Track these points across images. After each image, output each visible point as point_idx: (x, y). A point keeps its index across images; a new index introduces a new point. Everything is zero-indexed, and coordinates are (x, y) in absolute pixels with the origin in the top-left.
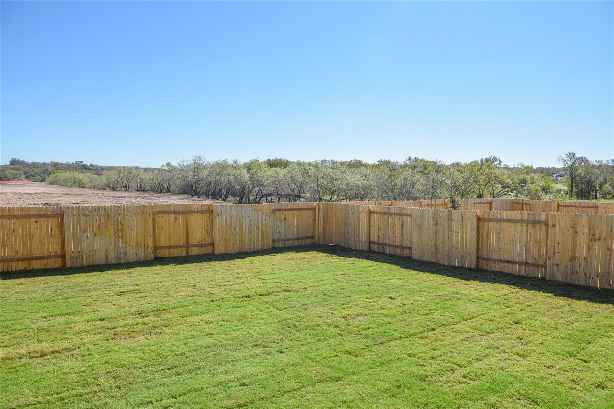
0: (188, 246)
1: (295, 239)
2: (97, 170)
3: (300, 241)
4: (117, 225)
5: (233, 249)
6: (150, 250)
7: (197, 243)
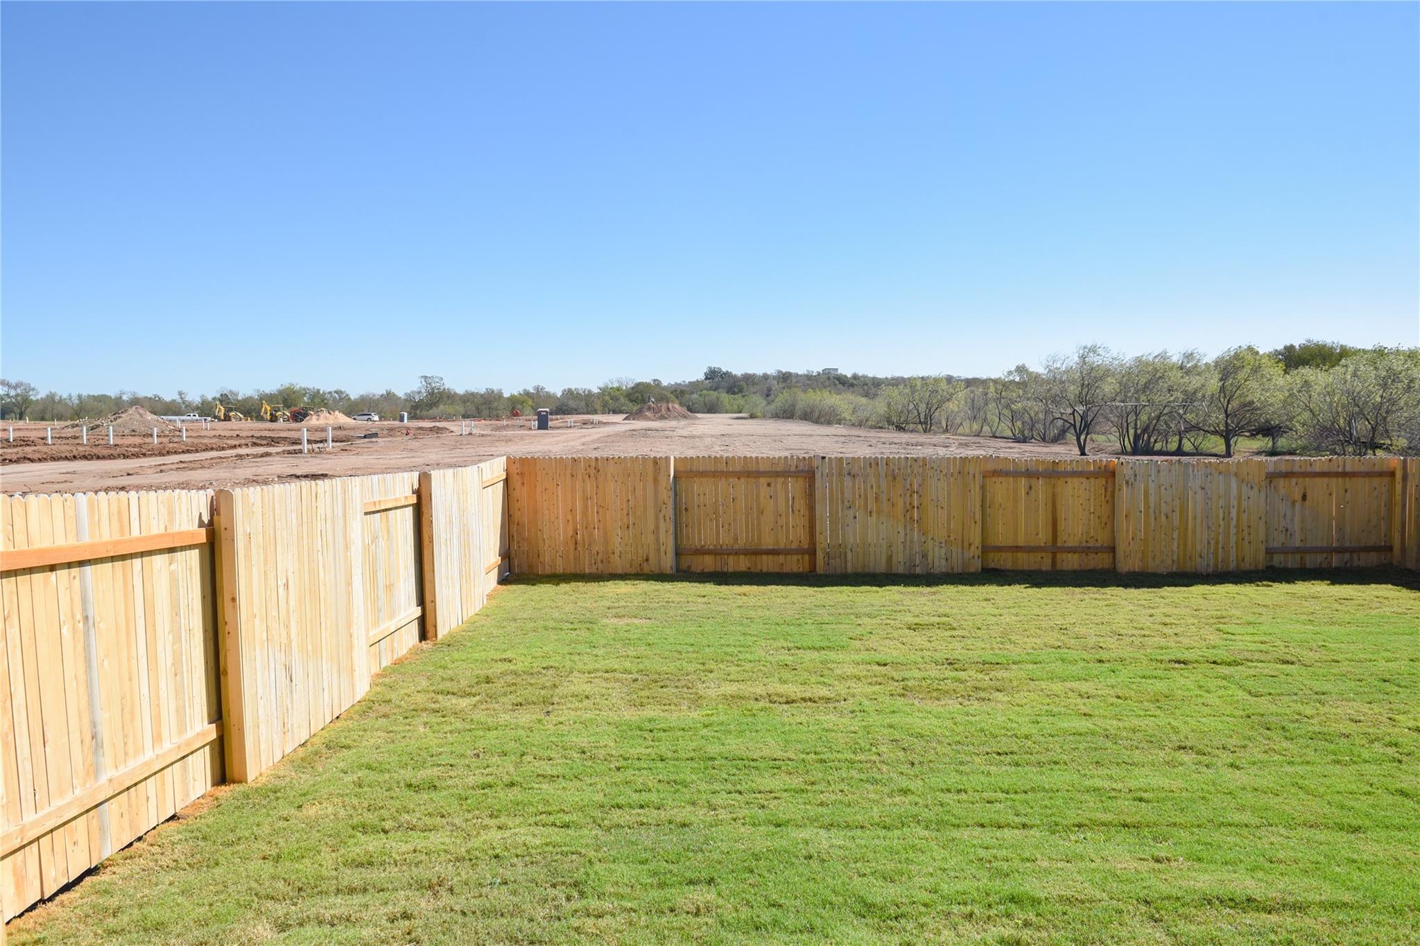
0: (1055, 549)
1: (1331, 550)
2: (866, 387)
3: (1347, 555)
4: (911, 496)
5: (1161, 563)
6: (975, 551)
7: (1077, 544)
